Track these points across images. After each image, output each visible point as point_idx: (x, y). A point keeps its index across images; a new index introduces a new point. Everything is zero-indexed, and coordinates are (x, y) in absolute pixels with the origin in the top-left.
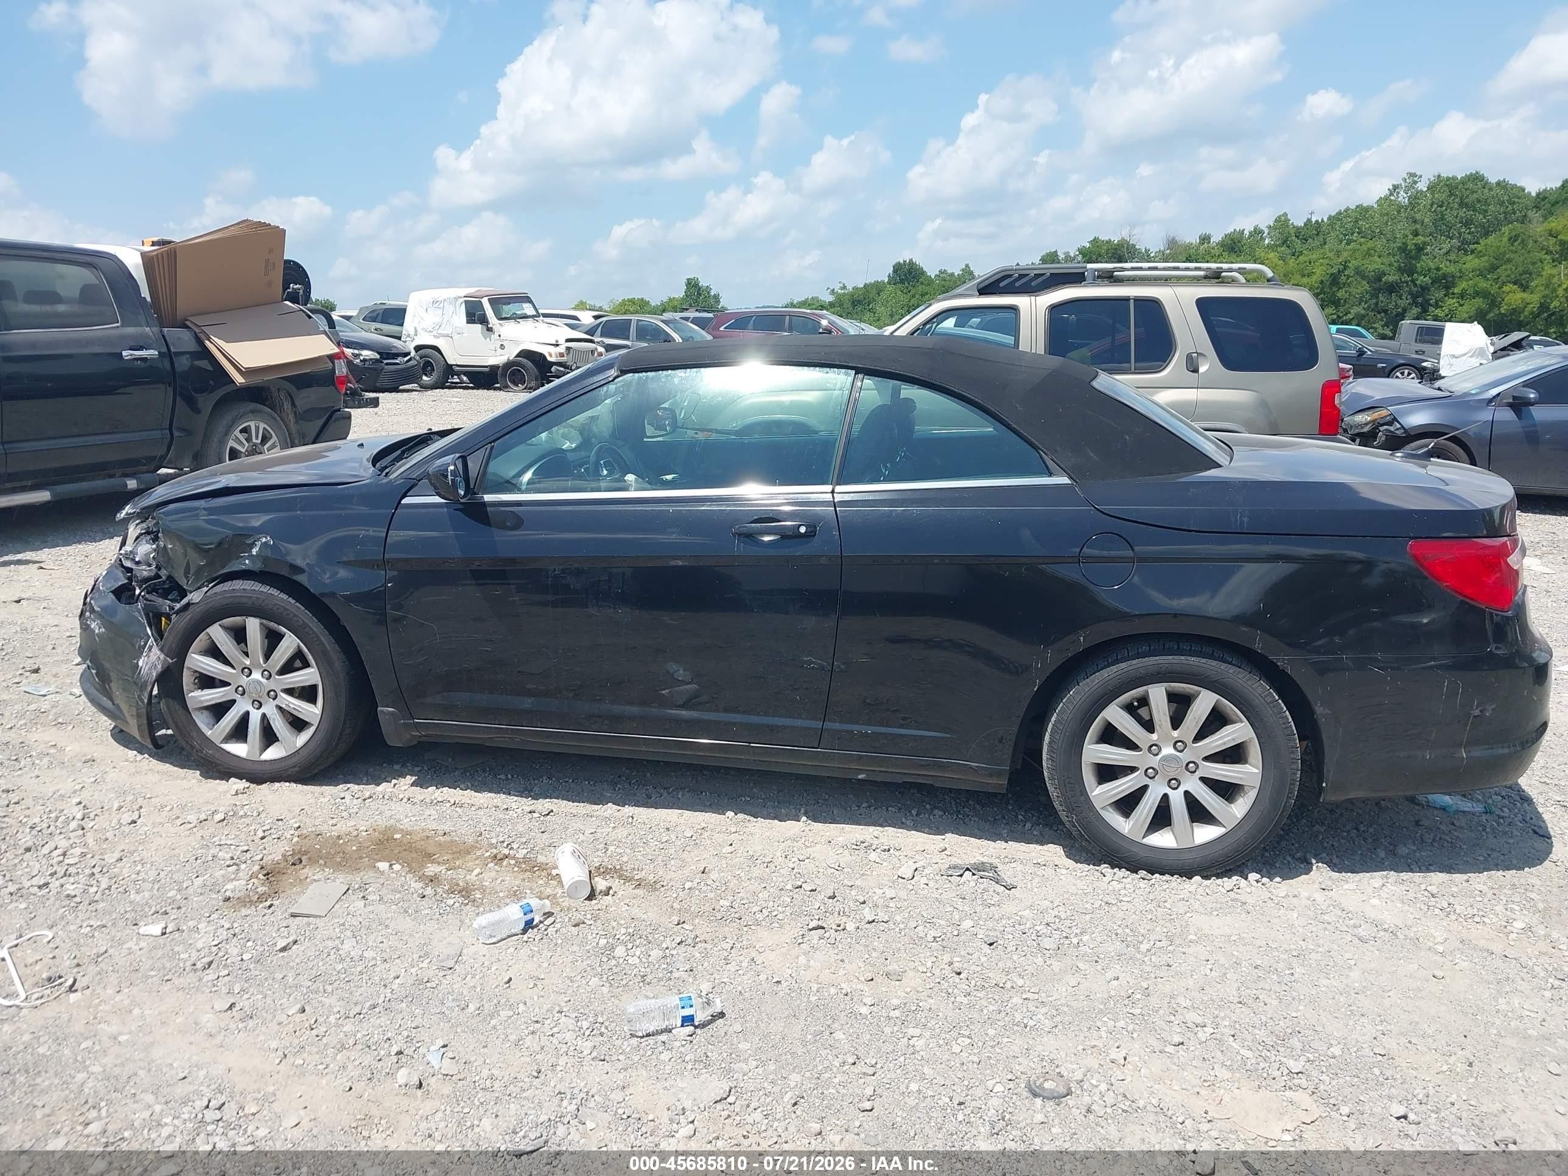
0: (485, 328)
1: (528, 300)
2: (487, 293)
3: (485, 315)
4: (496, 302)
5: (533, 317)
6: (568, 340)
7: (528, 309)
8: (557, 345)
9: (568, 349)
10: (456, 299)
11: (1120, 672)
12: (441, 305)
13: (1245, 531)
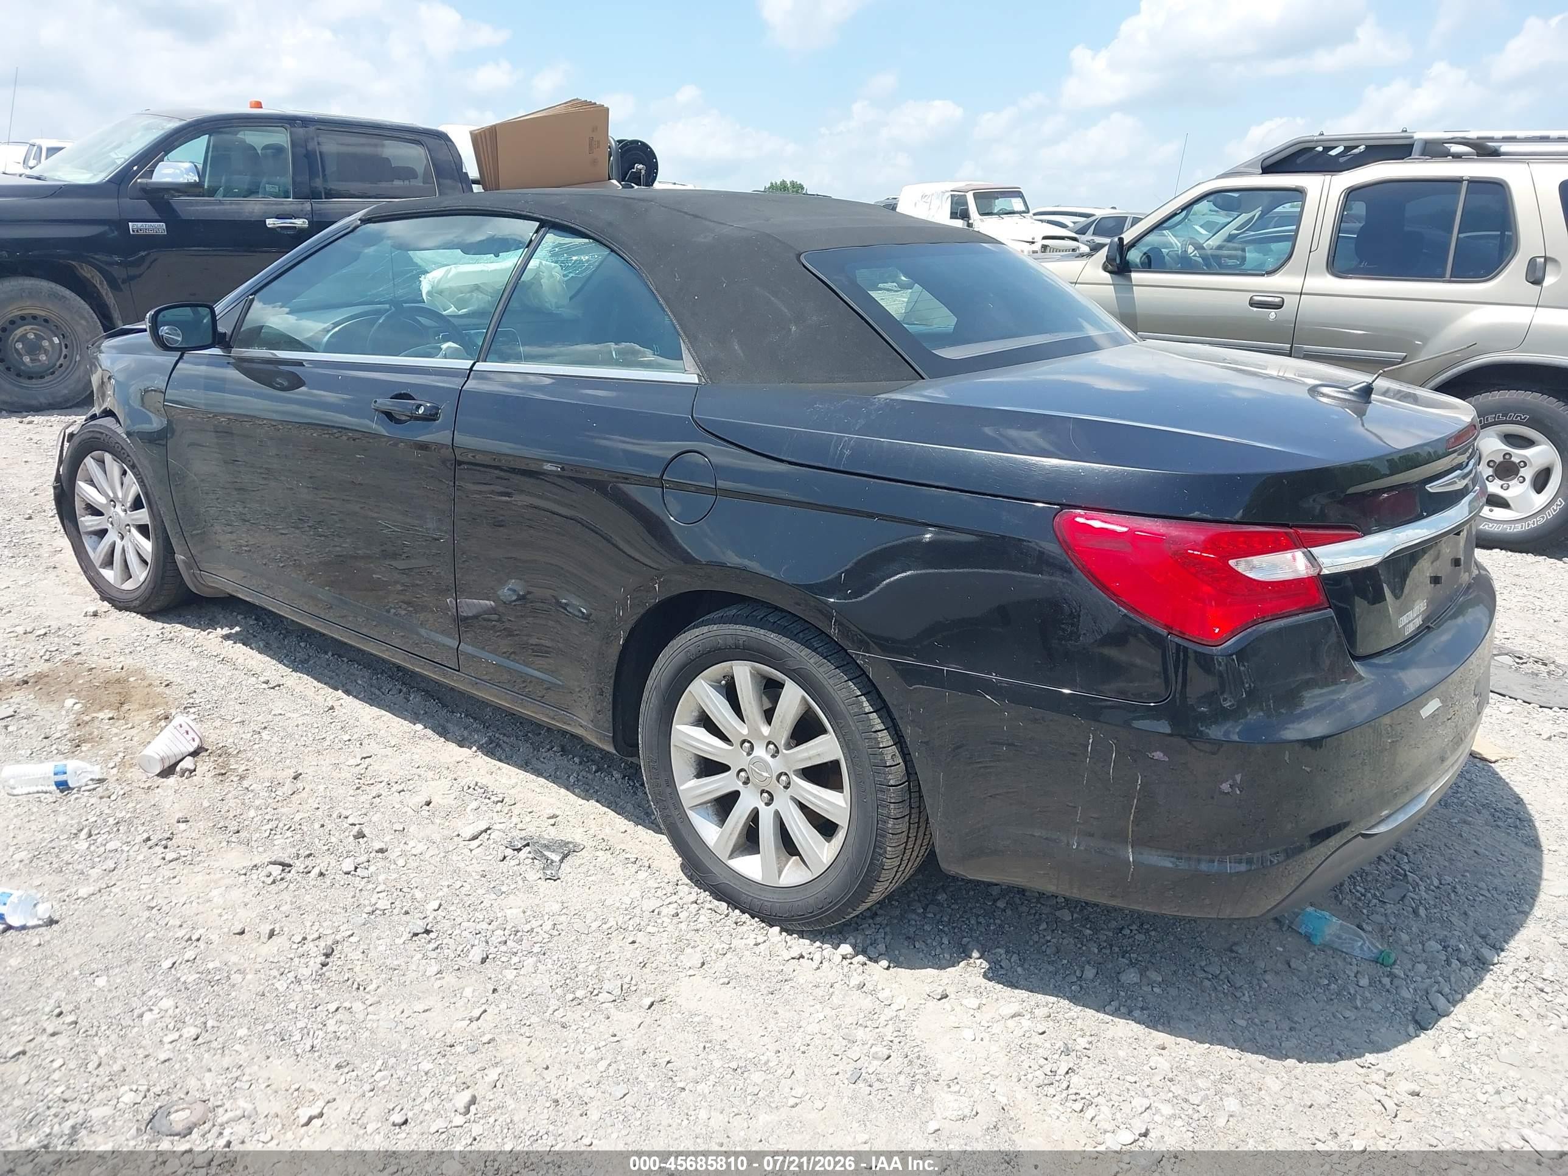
0: (966, 223)
1: (1018, 194)
2: (974, 187)
3: (967, 210)
4: (980, 196)
5: (1020, 213)
6: (1045, 238)
7: (1017, 204)
8: (1033, 243)
9: (1045, 247)
10: (943, 193)
11: (701, 637)
12: (929, 200)
13: (842, 469)
